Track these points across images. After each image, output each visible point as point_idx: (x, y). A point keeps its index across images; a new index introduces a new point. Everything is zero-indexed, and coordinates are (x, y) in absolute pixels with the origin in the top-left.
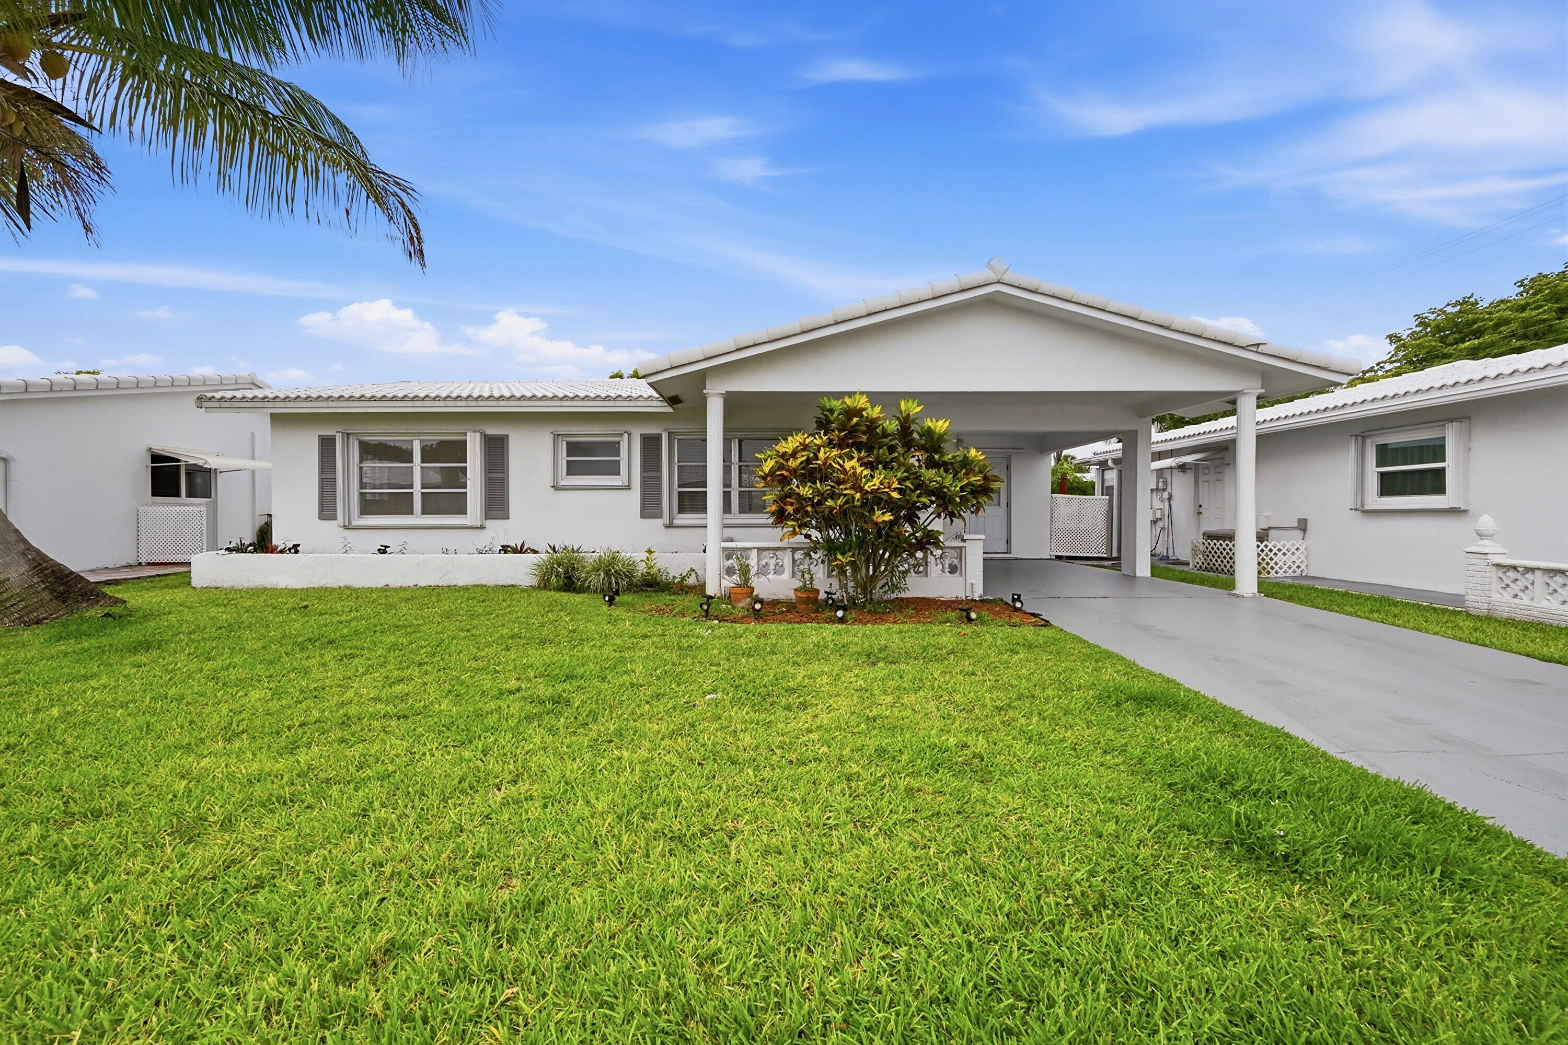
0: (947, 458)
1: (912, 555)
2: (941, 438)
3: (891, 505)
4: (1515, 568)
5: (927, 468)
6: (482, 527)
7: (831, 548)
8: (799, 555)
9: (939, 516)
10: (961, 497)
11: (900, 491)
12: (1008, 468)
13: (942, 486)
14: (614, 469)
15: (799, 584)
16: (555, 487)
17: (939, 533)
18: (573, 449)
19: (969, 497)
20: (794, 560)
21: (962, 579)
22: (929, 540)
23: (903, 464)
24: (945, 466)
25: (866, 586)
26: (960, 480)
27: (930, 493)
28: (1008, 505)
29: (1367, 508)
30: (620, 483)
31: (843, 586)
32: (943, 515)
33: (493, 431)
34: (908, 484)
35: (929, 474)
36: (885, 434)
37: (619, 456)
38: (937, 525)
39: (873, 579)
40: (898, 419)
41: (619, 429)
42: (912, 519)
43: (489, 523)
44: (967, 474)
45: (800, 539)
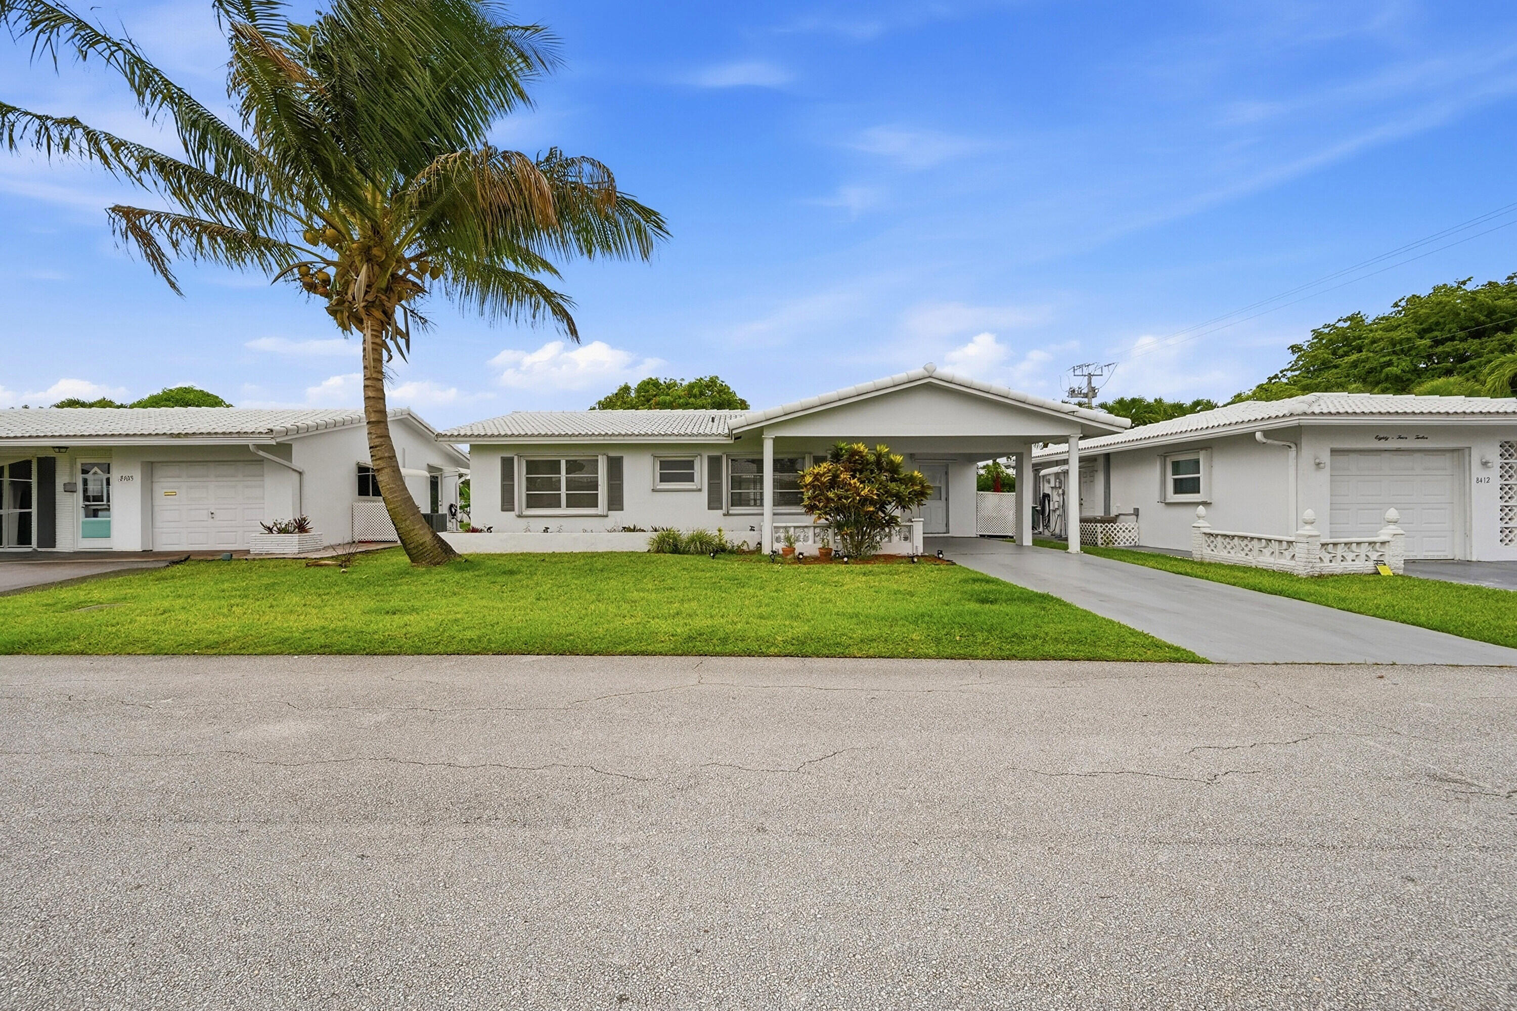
0: (901, 476)
1: (883, 529)
2: (898, 465)
3: (873, 502)
4: (1246, 538)
5: (891, 482)
6: (607, 516)
7: (839, 526)
8: (817, 530)
9: (897, 508)
10: (909, 498)
11: (878, 495)
12: (947, 473)
13: (899, 492)
14: (690, 478)
15: (821, 546)
16: (653, 490)
17: (898, 517)
18: (664, 465)
19: (914, 497)
20: (815, 534)
21: (911, 544)
22: (892, 521)
23: (878, 480)
24: (901, 481)
25: (858, 546)
26: (909, 488)
27: (892, 495)
28: (947, 499)
29: (1167, 501)
30: (695, 487)
31: (845, 547)
32: (900, 507)
33: (613, 454)
34: (881, 491)
35: (893, 486)
36: (868, 463)
37: (693, 469)
38: (897, 513)
39: (861, 543)
40: (875, 455)
41: (694, 452)
42: (882, 508)
43: (610, 513)
44: (912, 485)
45: (823, 521)
